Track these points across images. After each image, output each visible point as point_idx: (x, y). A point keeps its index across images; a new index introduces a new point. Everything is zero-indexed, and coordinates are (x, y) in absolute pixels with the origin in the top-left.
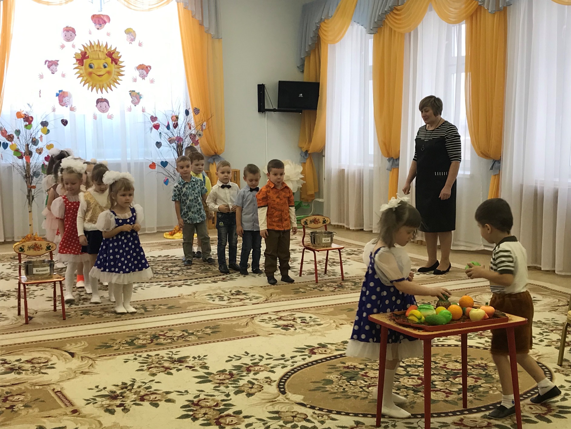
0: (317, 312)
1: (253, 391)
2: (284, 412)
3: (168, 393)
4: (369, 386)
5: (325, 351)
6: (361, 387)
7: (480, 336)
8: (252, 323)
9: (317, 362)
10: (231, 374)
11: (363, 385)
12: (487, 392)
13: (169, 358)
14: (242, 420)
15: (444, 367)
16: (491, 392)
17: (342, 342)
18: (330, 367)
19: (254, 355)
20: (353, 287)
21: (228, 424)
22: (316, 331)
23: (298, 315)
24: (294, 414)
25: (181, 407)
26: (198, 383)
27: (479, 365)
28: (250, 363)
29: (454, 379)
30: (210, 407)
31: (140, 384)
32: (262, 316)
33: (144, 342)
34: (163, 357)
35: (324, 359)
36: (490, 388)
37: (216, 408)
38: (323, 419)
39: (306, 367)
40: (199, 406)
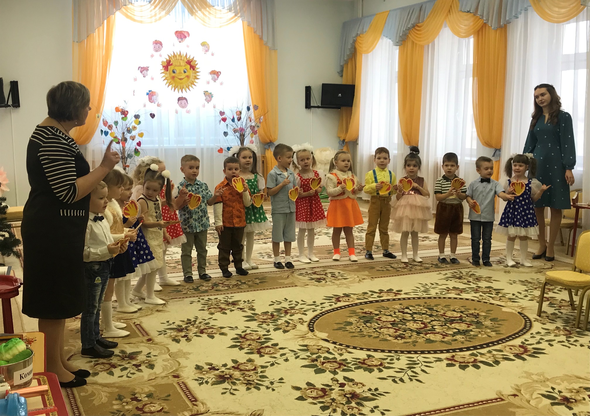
0: (345, 269)
1: (288, 328)
2: (311, 346)
3: (221, 328)
4: (381, 328)
5: (349, 300)
6: (375, 329)
7: (475, 291)
8: (293, 276)
9: (341, 308)
10: (272, 315)
11: (377, 327)
12: (477, 335)
13: (225, 301)
14: (278, 351)
15: (443, 315)
16: (480, 335)
17: (363, 293)
18: (351, 312)
19: (292, 301)
20: (376, 250)
21: (267, 354)
22: (343, 284)
23: (329, 270)
24: (319, 348)
25: (231, 339)
26: (246, 321)
27: (472, 314)
28: (288, 307)
29: (451, 325)
30: (253, 340)
31: (201, 320)
32: (300, 271)
33: (207, 289)
34: (220, 300)
35: (347, 306)
36: (480, 332)
37: (258, 341)
38: (341, 352)
39: (332, 311)
40: (246, 338)
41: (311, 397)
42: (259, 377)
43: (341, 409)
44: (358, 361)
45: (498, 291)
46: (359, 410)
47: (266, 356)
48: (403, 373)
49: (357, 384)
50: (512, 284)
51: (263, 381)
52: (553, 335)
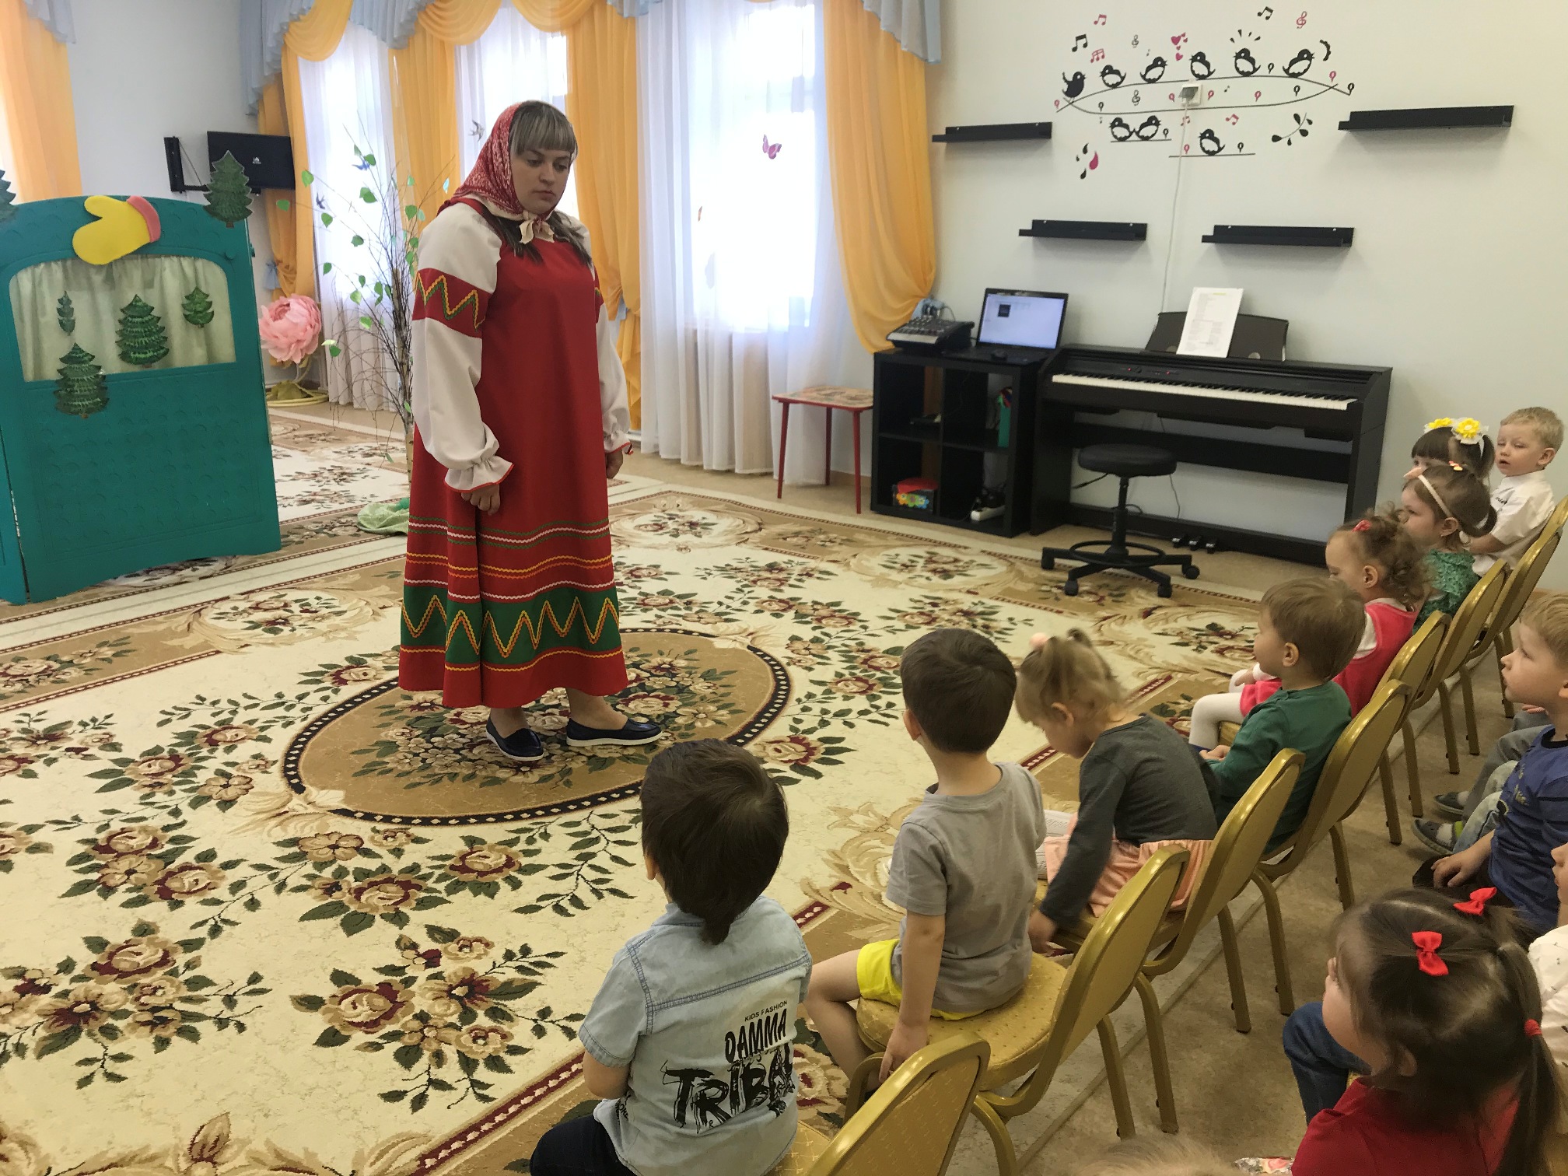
0: (328, 585)
2: (310, 838)
3: (30, 829)
4: (471, 746)
5: (365, 674)
6: (457, 751)
7: (643, 607)
8: (200, 623)
9: (353, 702)
10: (175, 758)
11: (460, 746)
12: (691, 726)
13: (24, 731)
14: (219, 875)
18: (384, 711)
19: (218, 701)
21: (189, 893)
22: (337, 629)
23: (291, 595)
24: (332, 842)
25: (70, 863)
26: (103, 789)
27: (658, 668)
28: (211, 722)
29: (627, 705)
30: (138, 852)
32: (217, 605)
34: (8, 732)
35: (365, 693)
36: (695, 715)
37: (154, 852)
38: (396, 844)
39: (333, 718)
40: (113, 851)
41: (359, 1025)
42: (185, 987)
43: (453, 1048)
44: (448, 863)
45: (688, 600)
46: (504, 1037)
47: (191, 902)
48: (573, 878)
49: (467, 944)
50: (705, 578)
51: (200, 1000)
52: (839, 695)
